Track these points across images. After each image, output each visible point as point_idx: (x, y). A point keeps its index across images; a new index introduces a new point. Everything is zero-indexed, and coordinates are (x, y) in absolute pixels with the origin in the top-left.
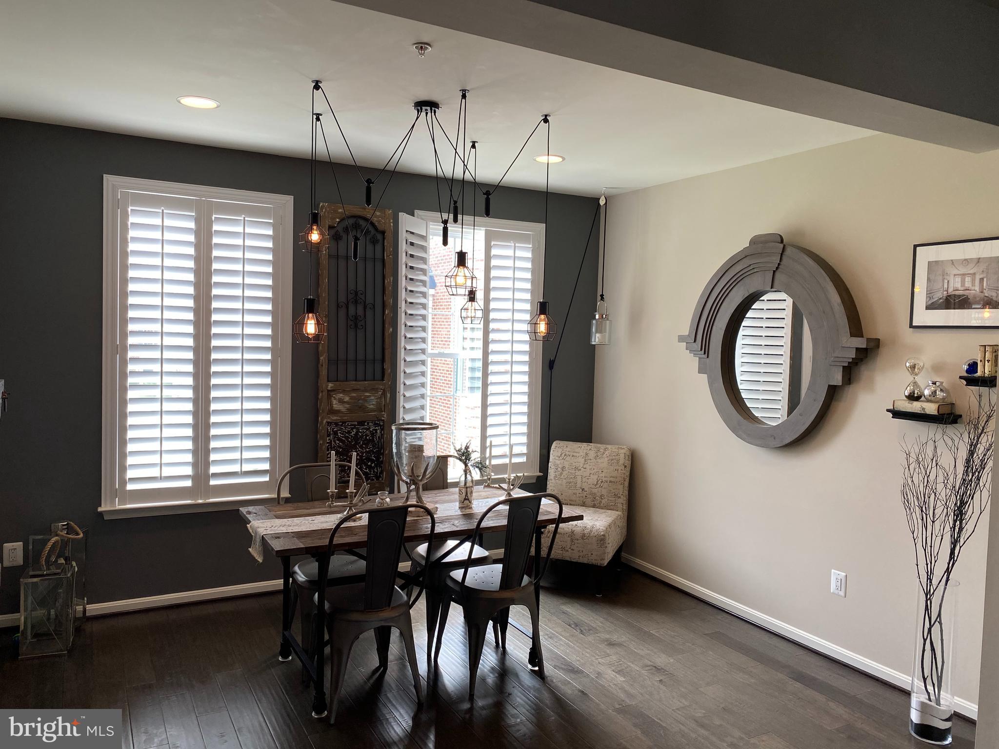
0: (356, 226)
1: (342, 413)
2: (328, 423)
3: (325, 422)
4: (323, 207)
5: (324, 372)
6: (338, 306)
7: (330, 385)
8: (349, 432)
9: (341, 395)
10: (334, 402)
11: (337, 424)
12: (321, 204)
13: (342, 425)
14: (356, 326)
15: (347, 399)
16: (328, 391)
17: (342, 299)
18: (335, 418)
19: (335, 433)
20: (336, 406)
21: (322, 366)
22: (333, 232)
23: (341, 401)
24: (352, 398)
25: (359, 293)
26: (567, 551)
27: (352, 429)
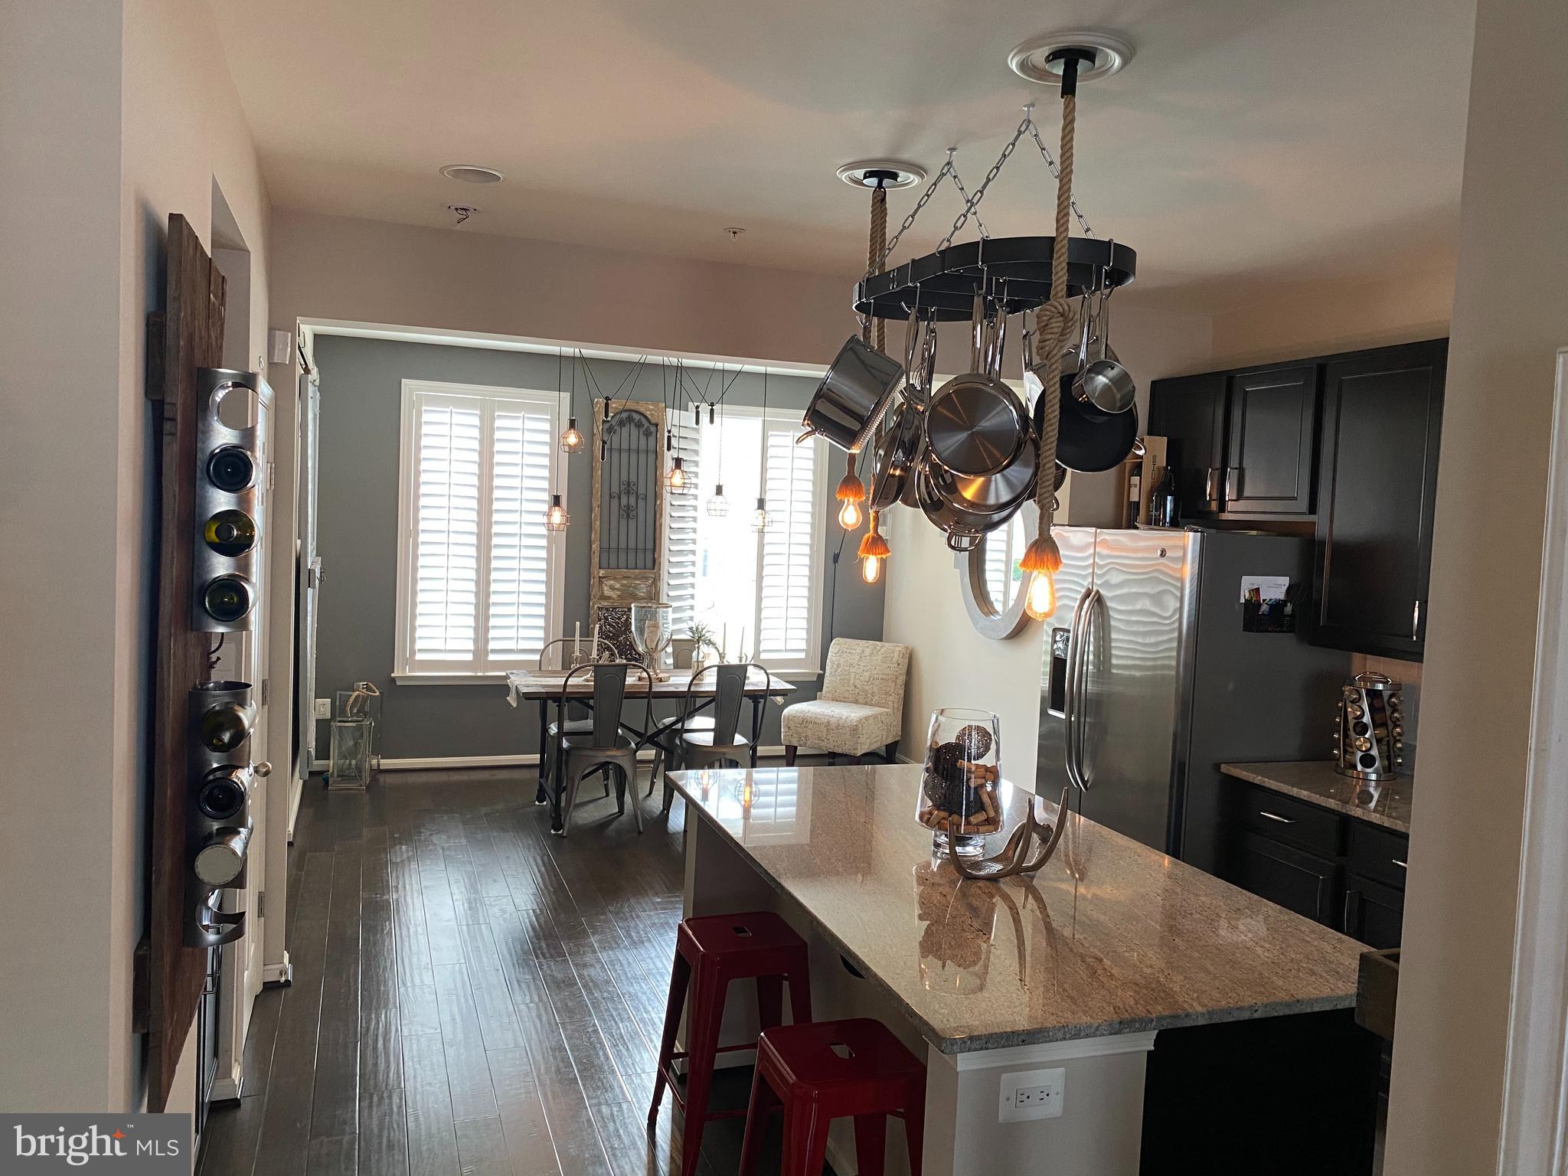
0: (630, 419)
1: (613, 599)
2: (599, 608)
3: (596, 607)
4: (597, 402)
5: (596, 560)
6: (611, 496)
7: (602, 572)
8: (619, 618)
9: (612, 582)
10: (605, 588)
11: (607, 610)
12: (596, 400)
13: (612, 611)
14: (628, 515)
15: (618, 586)
16: (600, 577)
17: (615, 489)
18: (606, 604)
19: (606, 618)
20: (607, 592)
21: (594, 553)
22: (607, 426)
23: (612, 588)
24: (622, 585)
25: (631, 485)
26: (823, 740)
27: (623, 615)
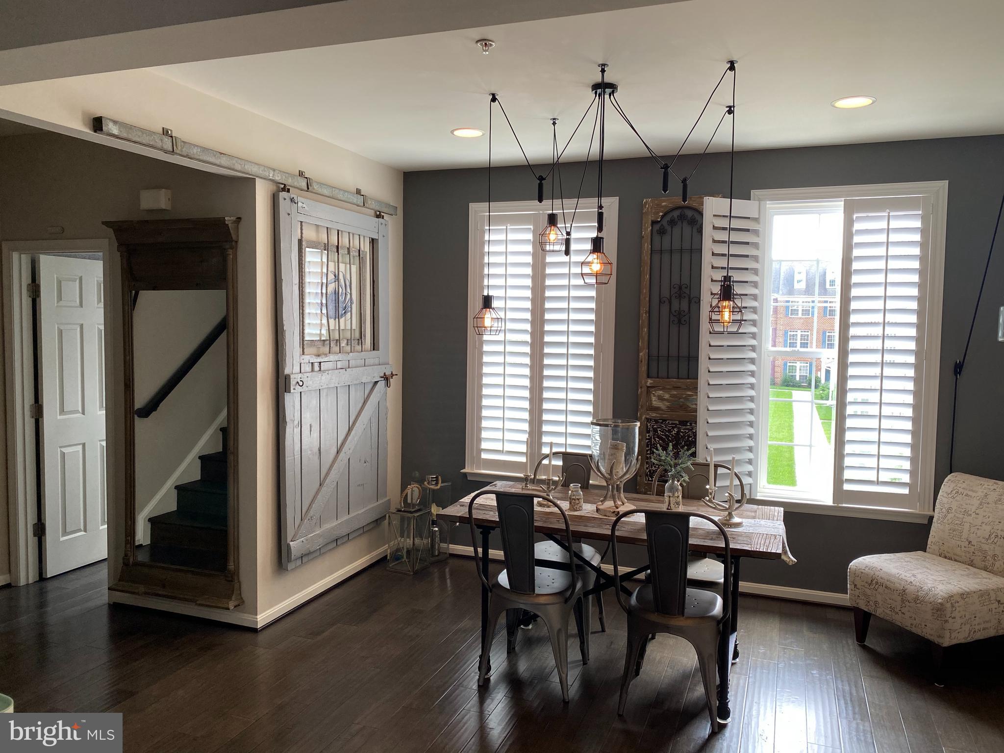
0: (682, 217)
1: (662, 410)
2: (647, 419)
3: (643, 418)
4: (646, 203)
5: (643, 368)
6: (660, 302)
7: (650, 382)
8: (670, 431)
9: (661, 392)
10: (654, 398)
11: (656, 421)
12: (645, 201)
13: (662, 423)
14: (679, 322)
15: (667, 396)
16: (648, 387)
17: (666, 293)
18: (654, 415)
19: (655, 430)
20: (655, 402)
21: (642, 362)
22: (657, 227)
23: (661, 398)
24: (672, 396)
25: (683, 287)
27: (673, 428)
